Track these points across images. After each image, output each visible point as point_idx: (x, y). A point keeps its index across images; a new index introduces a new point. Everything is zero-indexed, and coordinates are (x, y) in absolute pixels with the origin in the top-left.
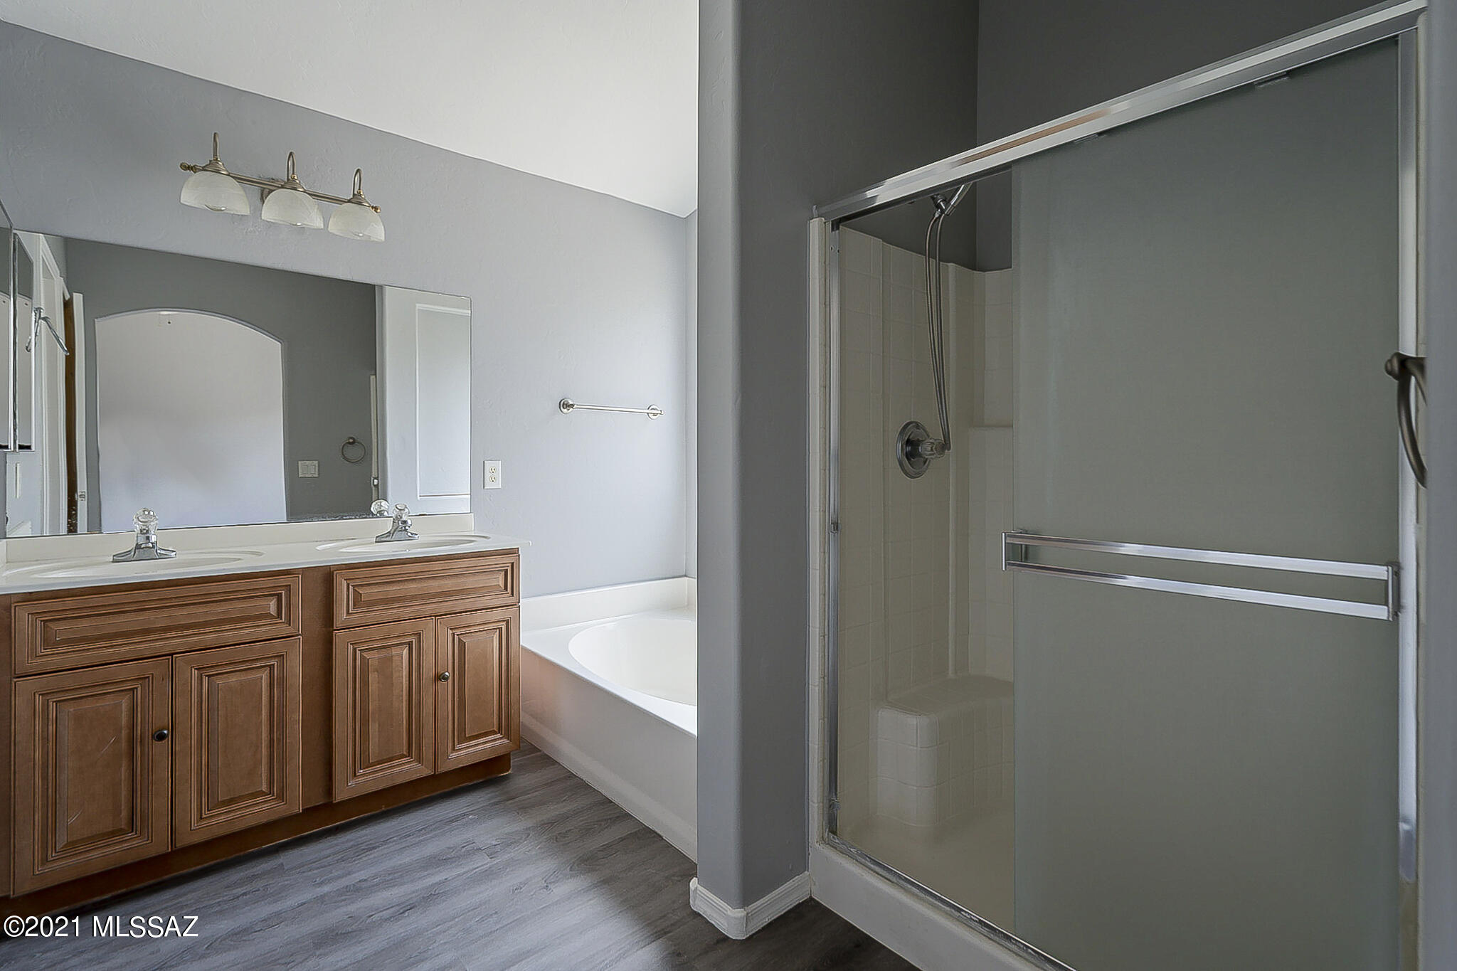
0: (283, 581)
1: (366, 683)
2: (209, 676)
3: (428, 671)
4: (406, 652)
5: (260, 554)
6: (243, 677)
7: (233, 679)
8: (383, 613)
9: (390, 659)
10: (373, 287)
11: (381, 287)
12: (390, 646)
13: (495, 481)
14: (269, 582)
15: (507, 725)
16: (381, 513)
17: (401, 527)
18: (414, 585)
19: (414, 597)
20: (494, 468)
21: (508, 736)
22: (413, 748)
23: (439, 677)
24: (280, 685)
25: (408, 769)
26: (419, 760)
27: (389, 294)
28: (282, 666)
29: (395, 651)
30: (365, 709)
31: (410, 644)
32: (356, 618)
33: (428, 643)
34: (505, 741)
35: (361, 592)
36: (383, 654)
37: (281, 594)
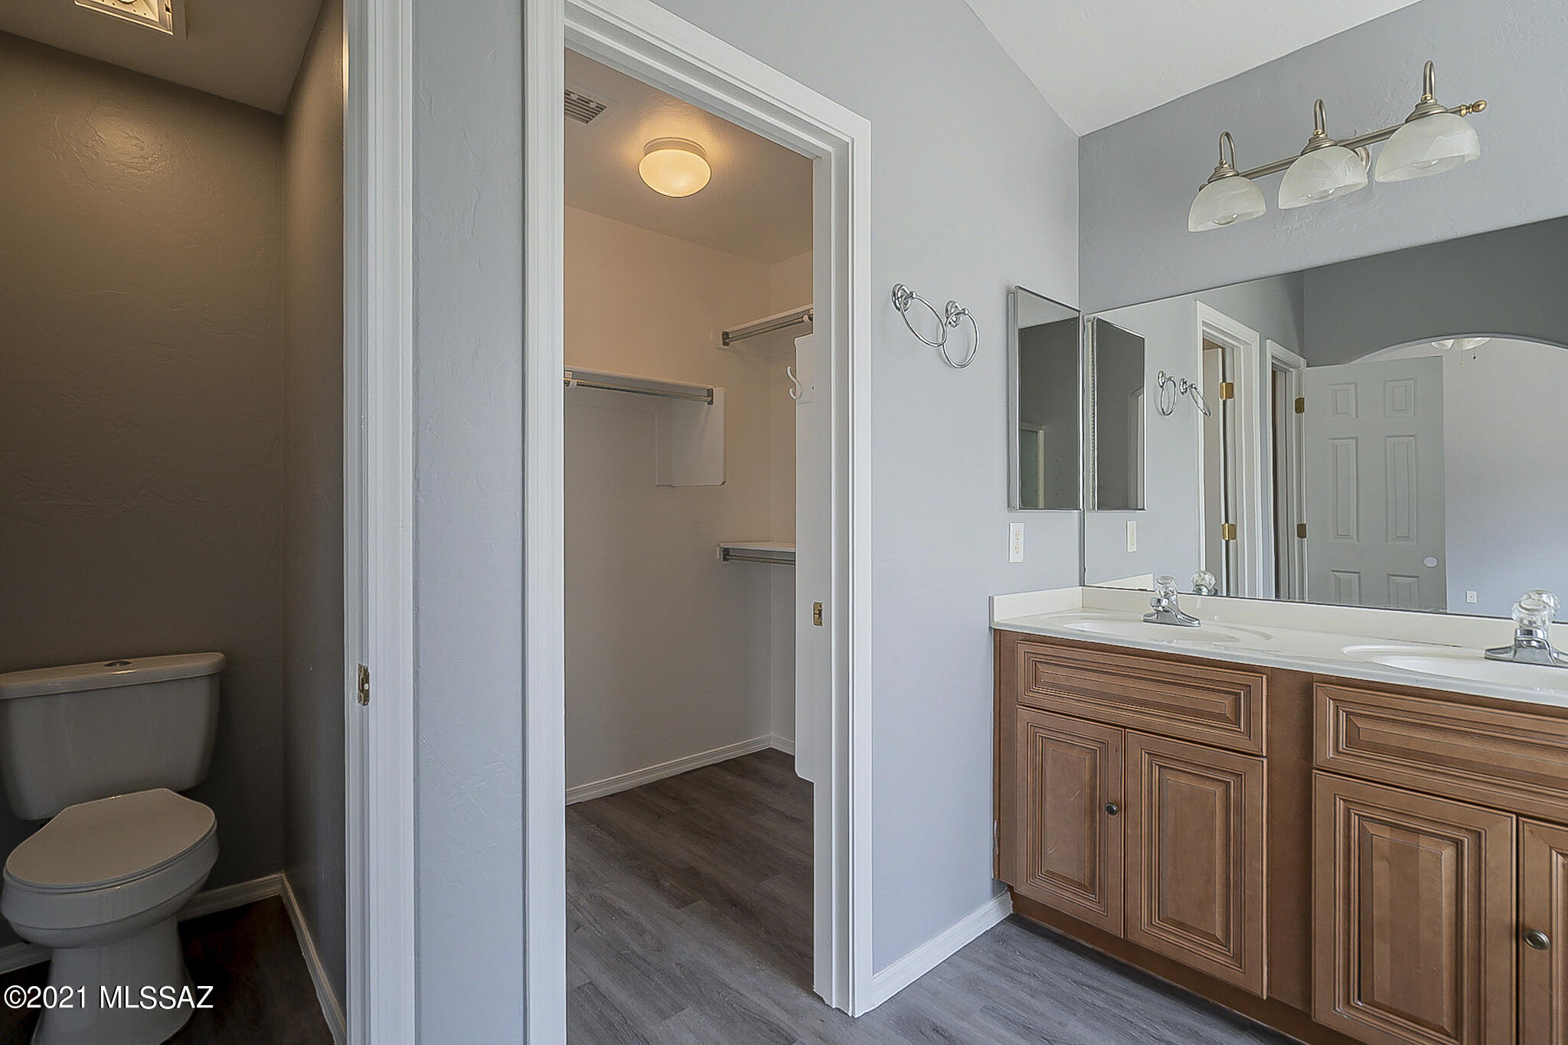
0: (1241, 677)
2: (1160, 767)
4: (1450, 853)
5: (1268, 637)
6: (1195, 783)
7: (1184, 780)
8: (1401, 772)
9: (1417, 852)
12: (1418, 832)
14: (1224, 675)
18: (1467, 743)
19: (1466, 765)
24: (1237, 812)
28: (1239, 788)
31: (1457, 843)
32: (1347, 763)
33: (1500, 859)
35: (1359, 726)
36: (1401, 838)
37: (1240, 693)
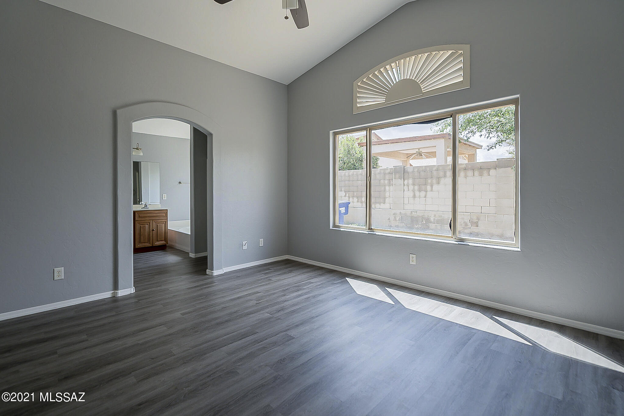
1: (140, 230)
3: (151, 229)
4: (147, 225)
8: (143, 219)
9: (145, 226)
10: (138, 162)
11: (140, 162)
13: (165, 198)
15: (166, 239)
16: (142, 204)
17: (146, 206)
18: (149, 215)
19: (149, 217)
20: (165, 196)
21: (166, 241)
22: (149, 241)
23: (153, 230)
25: (147, 245)
26: (150, 243)
27: (142, 162)
29: (145, 225)
30: (140, 234)
31: (148, 224)
33: (151, 224)
34: (165, 242)
35: (140, 215)
36: (143, 225)
